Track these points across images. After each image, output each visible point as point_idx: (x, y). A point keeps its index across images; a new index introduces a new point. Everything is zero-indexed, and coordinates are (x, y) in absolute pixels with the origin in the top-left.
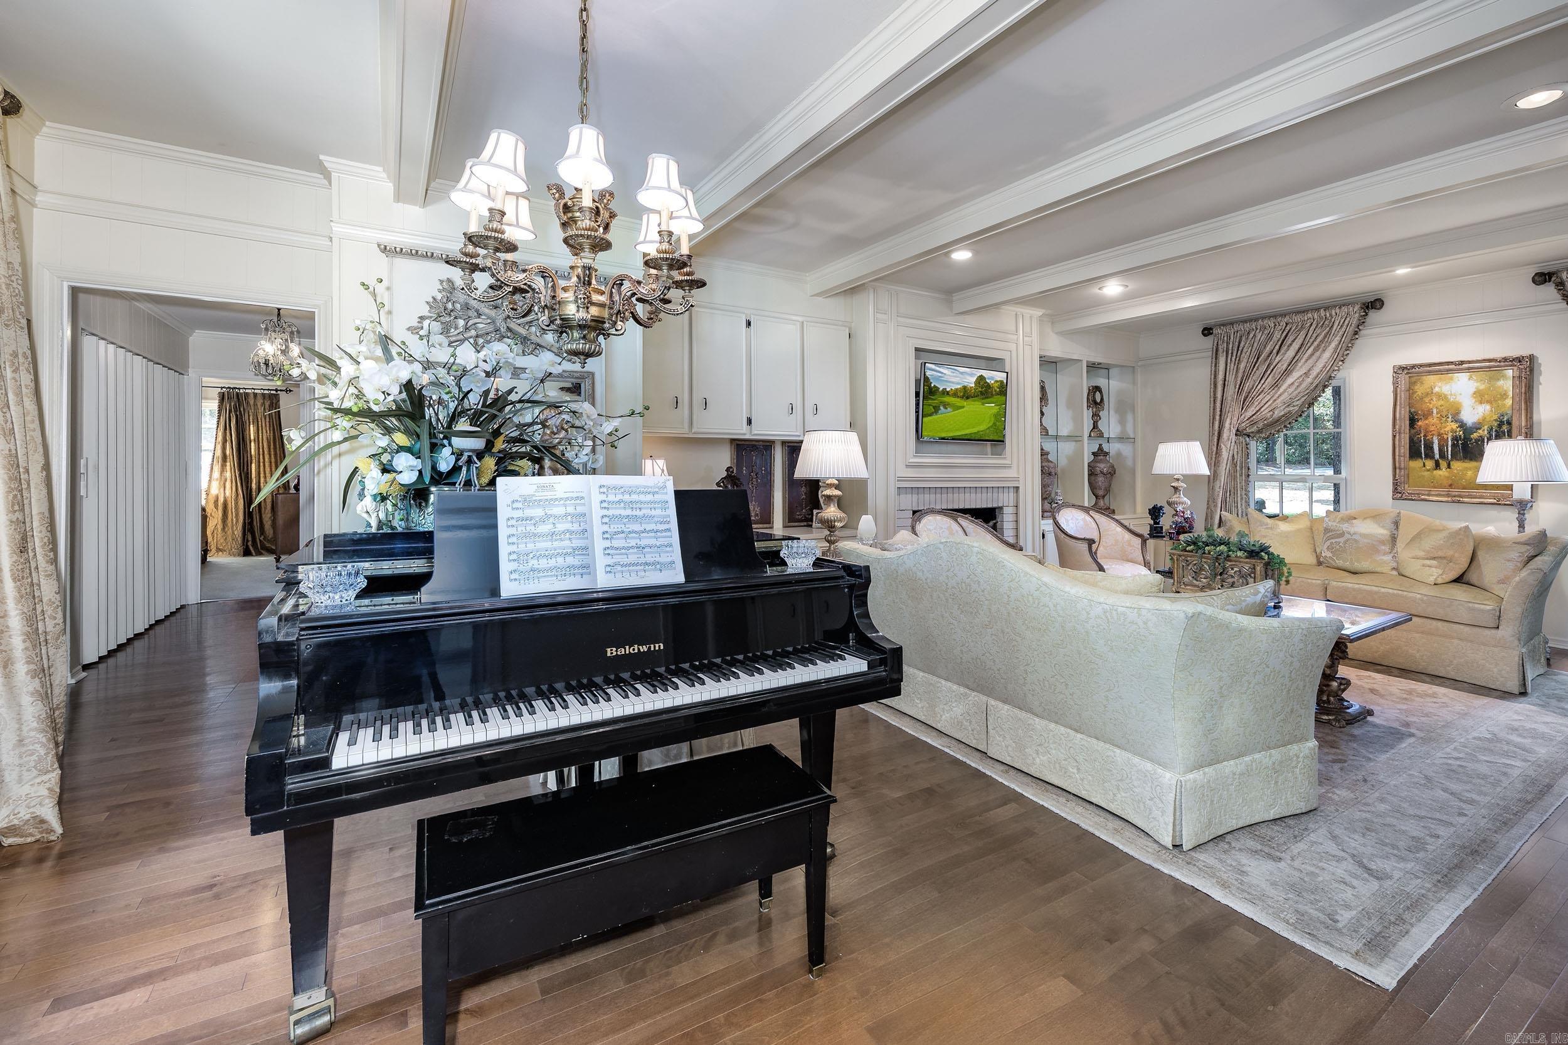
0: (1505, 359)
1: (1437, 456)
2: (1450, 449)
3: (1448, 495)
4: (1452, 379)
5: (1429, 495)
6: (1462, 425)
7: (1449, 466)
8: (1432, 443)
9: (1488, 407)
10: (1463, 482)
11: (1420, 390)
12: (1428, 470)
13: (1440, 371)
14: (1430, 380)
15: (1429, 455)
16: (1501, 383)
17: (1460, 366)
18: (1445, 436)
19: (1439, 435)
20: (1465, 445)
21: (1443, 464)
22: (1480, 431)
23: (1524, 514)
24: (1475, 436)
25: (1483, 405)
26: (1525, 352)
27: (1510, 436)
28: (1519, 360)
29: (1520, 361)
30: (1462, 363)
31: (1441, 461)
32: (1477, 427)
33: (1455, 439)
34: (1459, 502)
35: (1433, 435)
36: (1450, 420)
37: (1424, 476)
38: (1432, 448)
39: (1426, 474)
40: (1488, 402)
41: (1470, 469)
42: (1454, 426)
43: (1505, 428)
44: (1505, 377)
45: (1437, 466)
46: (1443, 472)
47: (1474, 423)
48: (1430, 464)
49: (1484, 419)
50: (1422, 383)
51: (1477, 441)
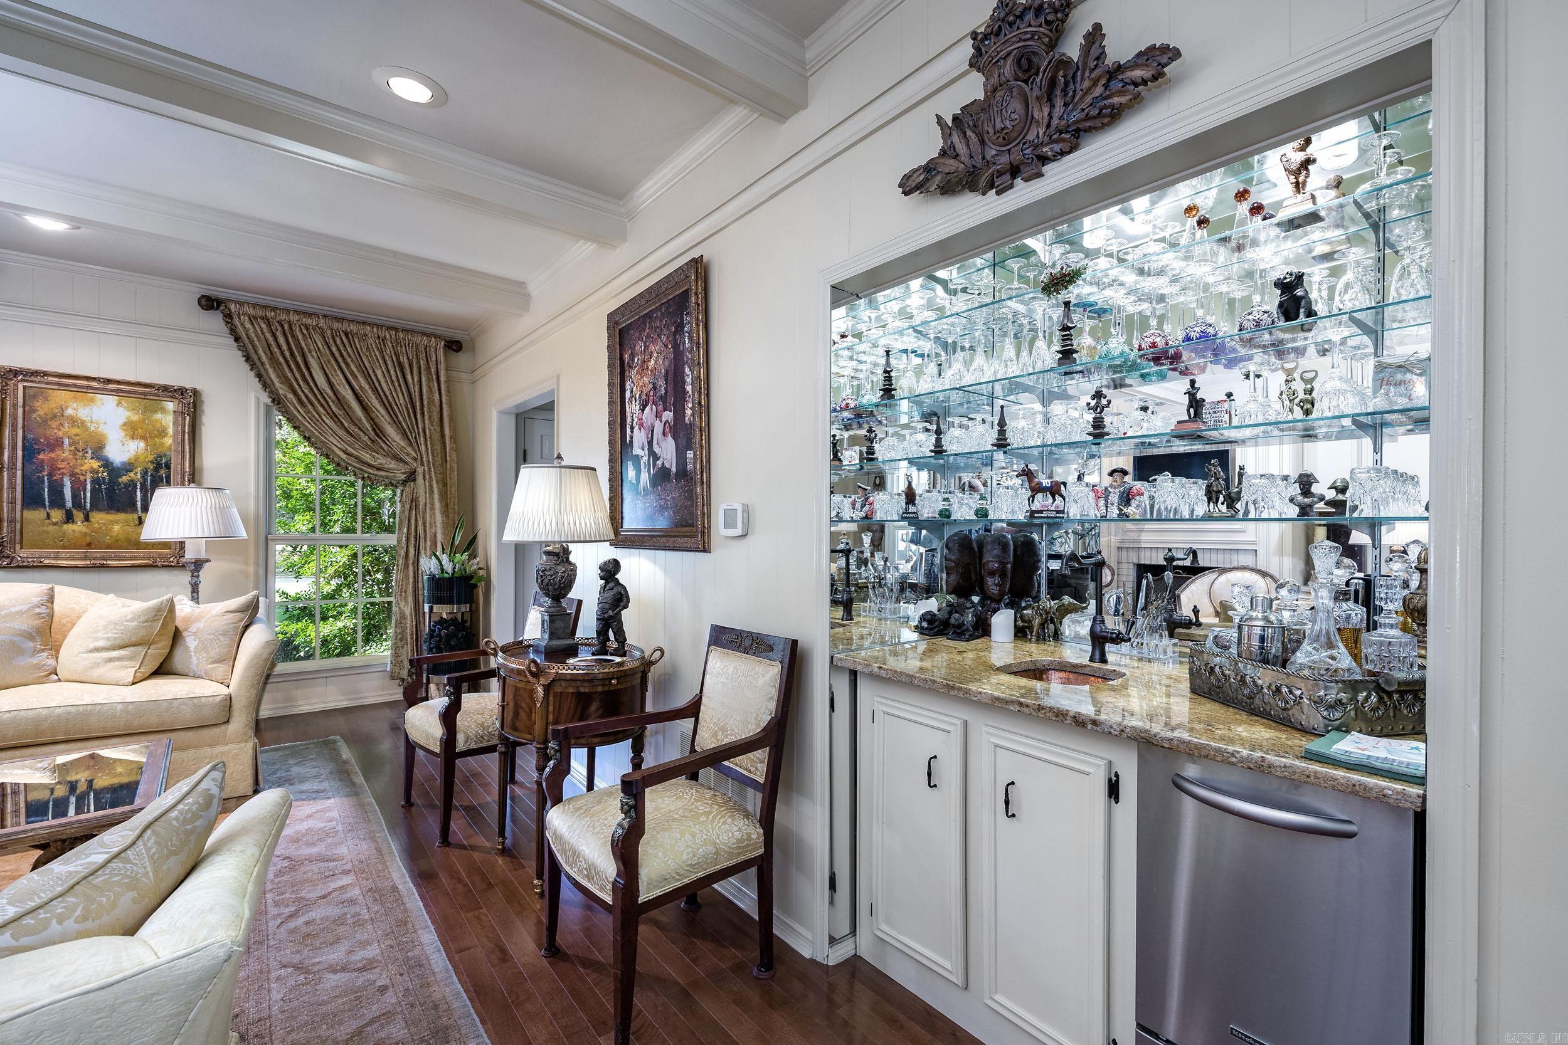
0: (166, 388)
1: (69, 504)
2: (88, 495)
3: (85, 558)
4: (92, 400)
5: (56, 558)
6: (107, 464)
7: (87, 519)
8: (62, 486)
9: (142, 444)
10: (108, 539)
11: (42, 409)
12: (55, 524)
13: (75, 386)
14: (60, 397)
15: (57, 500)
16: (158, 416)
17: (106, 385)
18: (82, 478)
19: (73, 475)
20: (111, 491)
21: (78, 515)
22: (132, 474)
23: (198, 577)
24: (124, 479)
25: (136, 442)
26: (188, 384)
27: (168, 483)
28: (182, 391)
29: (182, 394)
30: (109, 381)
31: (74, 512)
32: (128, 467)
33: (96, 482)
34: (103, 566)
35: (63, 474)
36: (89, 455)
37: (47, 532)
38: (61, 494)
39: (51, 528)
40: (143, 438)
41: (117, 522)
42: (95, 464)
43: (163, 472)
44: (164, 410)
45: (69, 518)
46: (78, 527)
47: (124, 464)
48: (57, 515)
49: (137, 458)
50: (46, 399)
51: (126, 485)
